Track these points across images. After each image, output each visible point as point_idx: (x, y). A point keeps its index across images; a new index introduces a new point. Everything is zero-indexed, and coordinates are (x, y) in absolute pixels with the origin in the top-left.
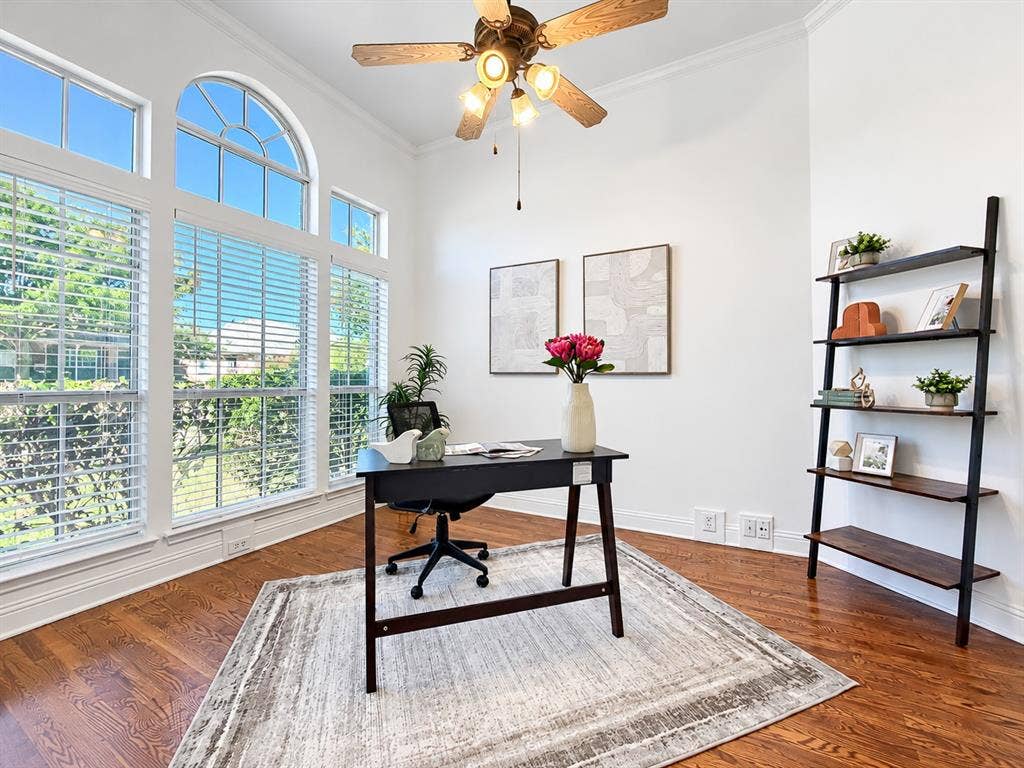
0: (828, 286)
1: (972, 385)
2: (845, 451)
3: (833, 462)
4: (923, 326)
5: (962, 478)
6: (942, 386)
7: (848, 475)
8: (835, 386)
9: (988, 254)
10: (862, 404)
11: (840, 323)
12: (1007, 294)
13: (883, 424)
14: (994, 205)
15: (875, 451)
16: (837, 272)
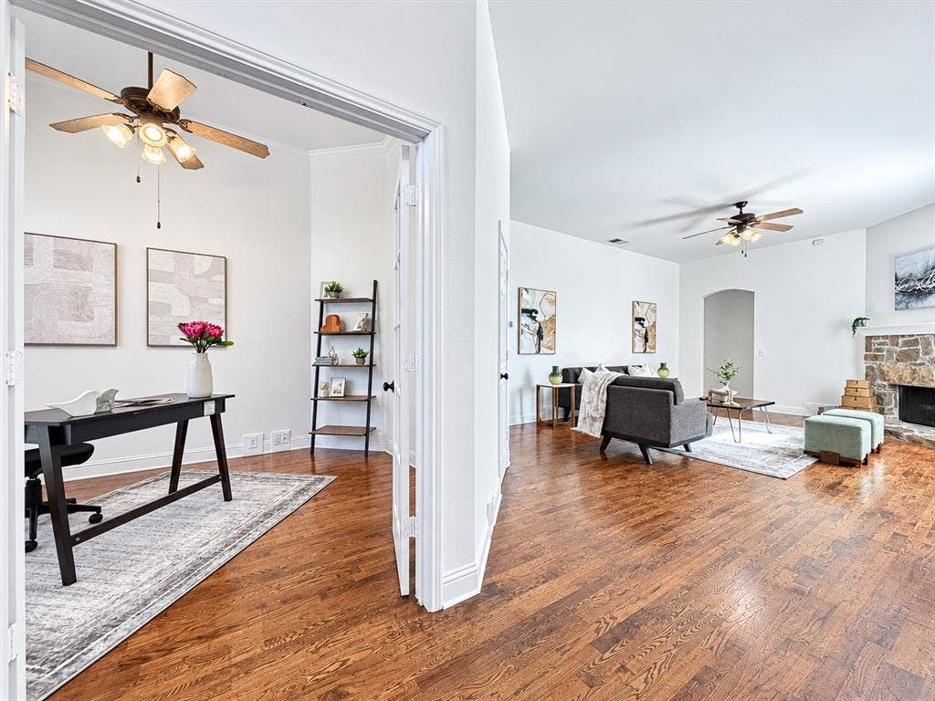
0: (319, 303)
1: (368, 355)
2: (326, 387)
3: (321, 394)
4: (355, 329)
5: (365, 393)
6: (360, 355)
7: (327, 398)
8: (321, 355)
9: (374, 301)
10: (334, 364)
11: (324, 324)
12: (378, 317)
13: (339, 372)
14: (375, 282)
15: (337, 387)
16: (323, 298)
